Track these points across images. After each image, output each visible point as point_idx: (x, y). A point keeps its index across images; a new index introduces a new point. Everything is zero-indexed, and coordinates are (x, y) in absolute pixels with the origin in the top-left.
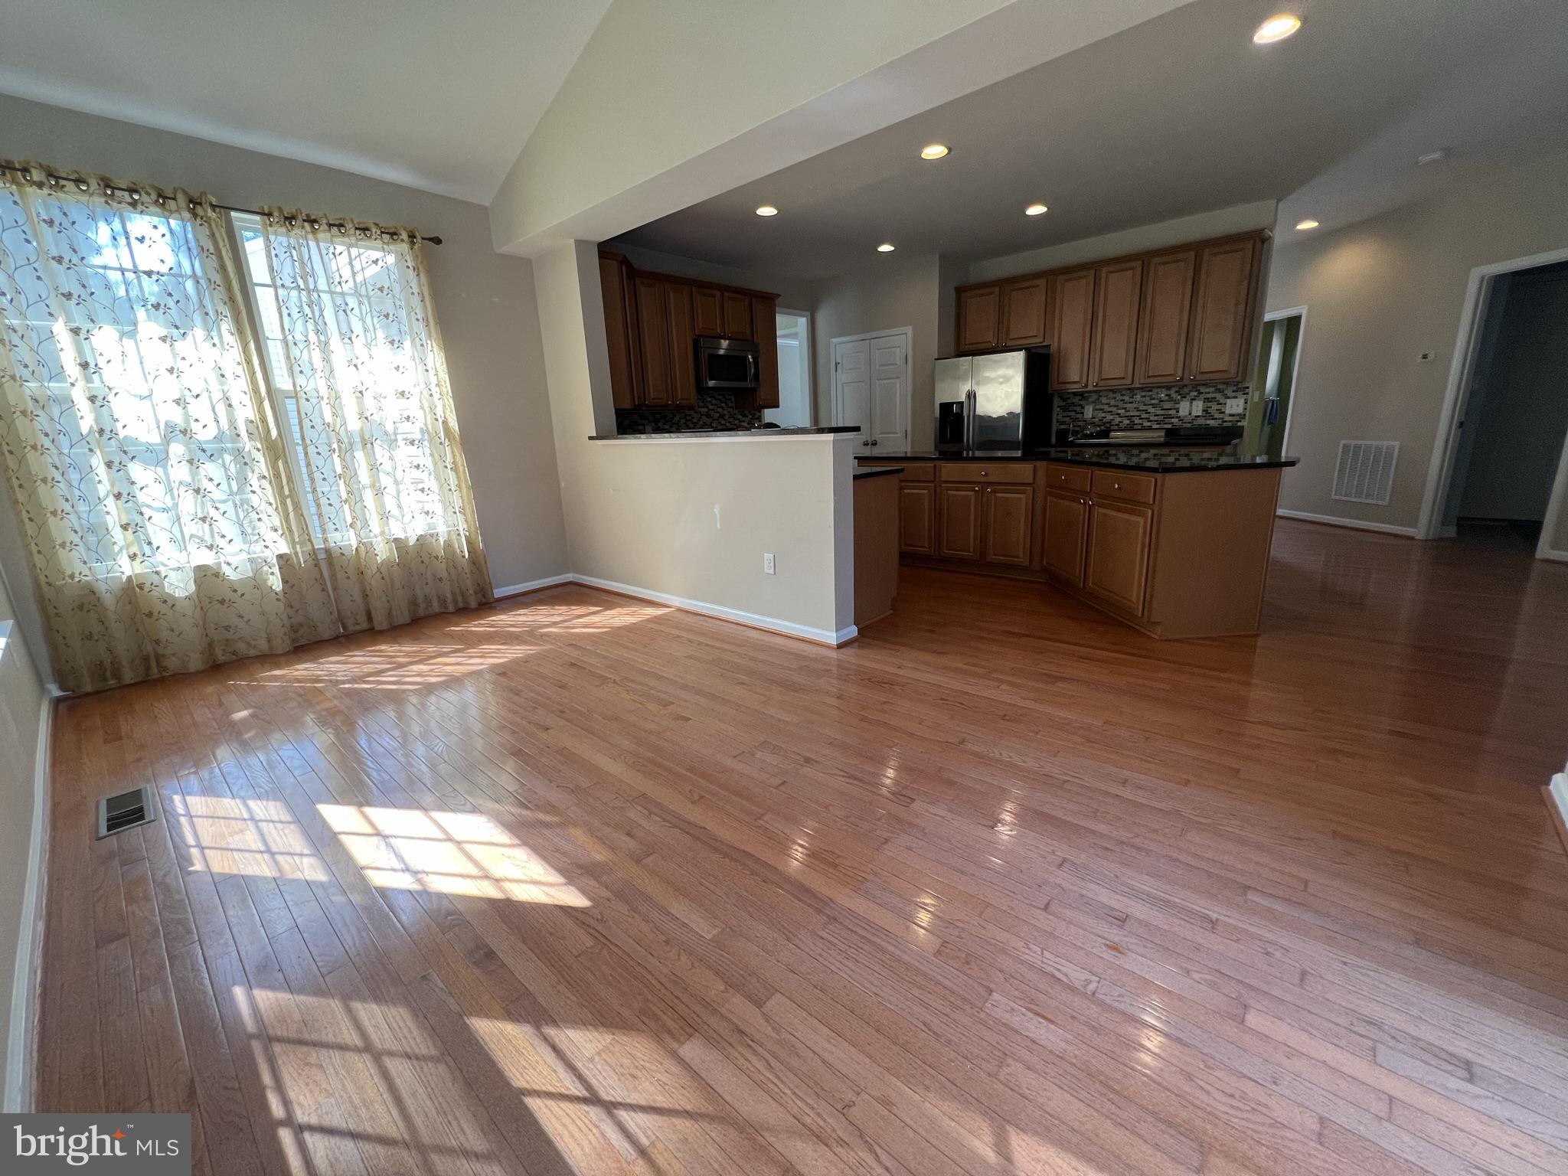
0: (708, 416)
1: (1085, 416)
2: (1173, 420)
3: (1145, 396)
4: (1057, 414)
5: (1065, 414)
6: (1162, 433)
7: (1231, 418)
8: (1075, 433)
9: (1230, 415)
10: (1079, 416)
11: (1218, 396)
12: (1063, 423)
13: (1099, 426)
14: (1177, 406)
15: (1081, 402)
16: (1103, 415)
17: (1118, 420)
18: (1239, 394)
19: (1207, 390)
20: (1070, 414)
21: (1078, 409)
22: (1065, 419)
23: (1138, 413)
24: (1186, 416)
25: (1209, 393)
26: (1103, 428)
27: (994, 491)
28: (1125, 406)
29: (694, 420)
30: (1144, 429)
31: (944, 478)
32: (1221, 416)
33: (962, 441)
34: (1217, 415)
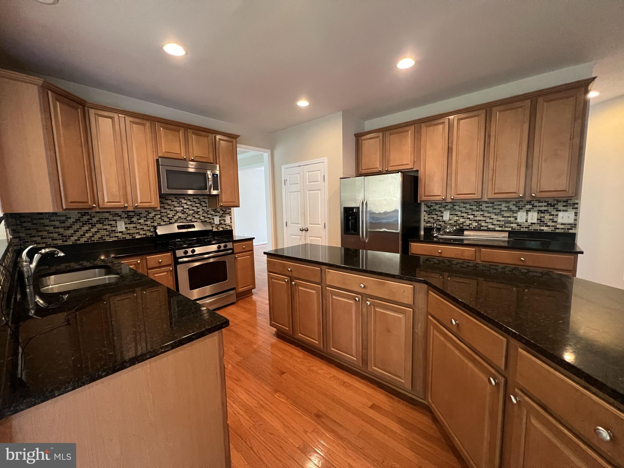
0: (183, 212)
1: (444, 219)
2: (512, 225)
3: (488, 207)
4: (424, 216)
5: (429, 216)
6: (506, 234)
7: (563, 226)
8: (439, 230)
9: (562, 224)
10: (440, 218)
11: (550, 209)
12: (429, 222)
13: (455, 226)
14: (515, 215)
15: (441, 209)
16: (457, 218)
17: (468, 222)
18: (570, 208)
19: (541, 204)
20: (433, 216)
21: (439, 213)
22: (429, 220)
23: (484, 219)
24: (524, 223)
25: (542, 206)
26: (458, 227)
27: (373, 305)
28: (474, 213)
29: (170, 216)
30: (489, 230)
31: (328, 283)
32: (554, 224)
33: (359, 234)
34: (550, 223)
